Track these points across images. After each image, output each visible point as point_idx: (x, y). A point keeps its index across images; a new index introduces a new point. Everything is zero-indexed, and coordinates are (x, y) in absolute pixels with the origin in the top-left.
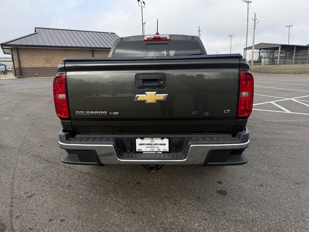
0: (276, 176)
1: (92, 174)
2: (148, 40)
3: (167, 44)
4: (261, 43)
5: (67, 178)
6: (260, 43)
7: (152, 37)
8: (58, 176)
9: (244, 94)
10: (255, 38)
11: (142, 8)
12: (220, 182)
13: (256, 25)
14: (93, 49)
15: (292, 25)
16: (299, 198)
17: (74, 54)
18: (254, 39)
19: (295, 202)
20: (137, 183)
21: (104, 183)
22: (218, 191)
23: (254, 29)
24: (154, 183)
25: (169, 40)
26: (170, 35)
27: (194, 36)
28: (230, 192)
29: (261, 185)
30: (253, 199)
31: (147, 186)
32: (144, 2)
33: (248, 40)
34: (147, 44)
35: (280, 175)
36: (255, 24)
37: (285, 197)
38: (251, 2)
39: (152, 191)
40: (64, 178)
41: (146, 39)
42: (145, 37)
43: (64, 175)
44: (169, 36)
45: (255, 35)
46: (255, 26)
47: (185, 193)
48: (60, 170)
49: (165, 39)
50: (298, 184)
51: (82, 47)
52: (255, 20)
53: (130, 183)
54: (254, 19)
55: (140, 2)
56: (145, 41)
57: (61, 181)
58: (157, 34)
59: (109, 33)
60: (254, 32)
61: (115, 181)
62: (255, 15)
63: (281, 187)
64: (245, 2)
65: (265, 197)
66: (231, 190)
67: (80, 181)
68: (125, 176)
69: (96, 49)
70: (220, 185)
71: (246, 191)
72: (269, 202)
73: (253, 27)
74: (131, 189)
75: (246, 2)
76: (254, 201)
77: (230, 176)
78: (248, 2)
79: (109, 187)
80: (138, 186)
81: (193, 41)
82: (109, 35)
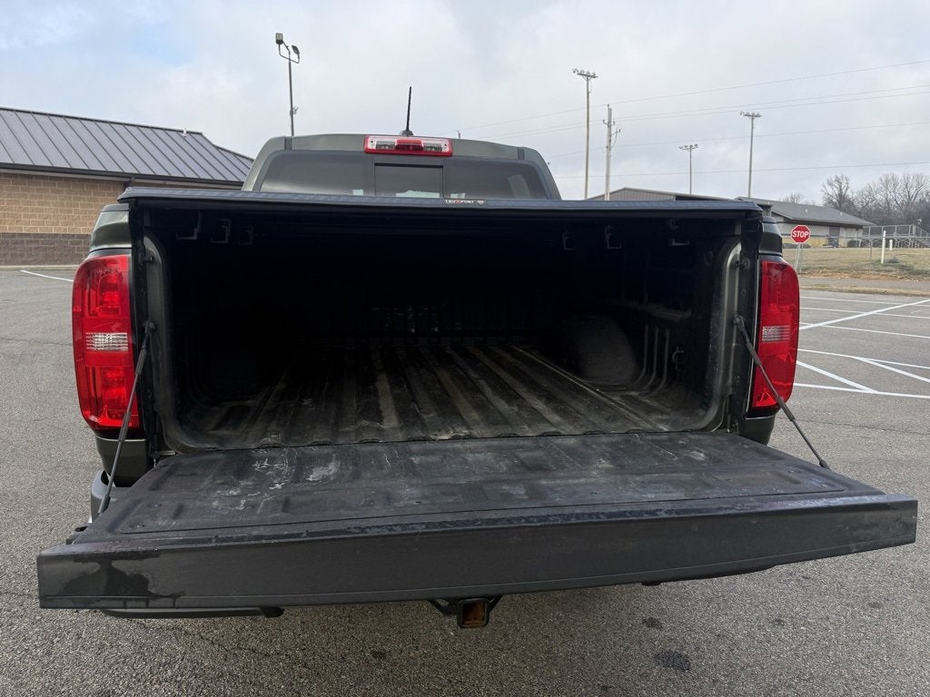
0: (805, 583)
1: (190, 630)
2: (380, 151)
3: (442, 167)
4: (625, 189)
5: (88, 657)
6: (621, 188)
7: (395, 141)
8: (49, 653)
9: (770, 333)
10: (611, 174)
11: (290, 64)
12: (652, 623)
13: (613, 137)
14: (128, 180)
15: (696, 145)
16: (901, 655)
17: (57, 192)
18: (608, 176)
19: (898, 671)
20: (375, 654)
21: (247, 665)
22: (657, 656)
23: (609, 148)
24: (436, 648)
25: (449, 155)
26: (452, 141)
27: (526, 148)
28: (698, 658)
29: (779, 621)
30: (774, 676)
31: (416, 664)
32: (295, 48)
33: (589, 178)
34: (376, 164)
35: (814, 579)
36: (610, 135)
37: (860, 655)
38: (594, 77)
39: (437, 680)
40: (77, 661)
41: (374, 147)
42: (370, 139)
43: (74, 647)
44: (447, 143)
45: (611, 165)
46: (610, 141)
47: (553, 677)
48: (53, 628)
49: (436, 152)
50: (875, 605)
51: (71, 169)
52: (609, 126)
53: (348, 659)
54: (606, 122)
55: (282, 46)
56: (369, 152)
57: (66, 675)
58: (408, 132)
59: (182, 132)
60: (608, 157)
61: (290, 653)
62: (610, 110)
63: (837, 623)
64: (580, 74)
65: (805, 662)
66: (697, 649)
67: (148, 668)
68: (324, 631)
69: (137, 180)
70: (654, 632)
71: (744, 646)
72: (824, 679)
73: (606, 144)
74: (359, 682)
75: (583, 75)
76: (780, 680)
77: (676, 596)
78: (588, 76)
79: (271, 682)
80: (379, 665)
81: (520, 162)
82: (184, 138)
